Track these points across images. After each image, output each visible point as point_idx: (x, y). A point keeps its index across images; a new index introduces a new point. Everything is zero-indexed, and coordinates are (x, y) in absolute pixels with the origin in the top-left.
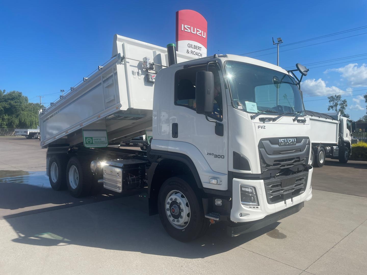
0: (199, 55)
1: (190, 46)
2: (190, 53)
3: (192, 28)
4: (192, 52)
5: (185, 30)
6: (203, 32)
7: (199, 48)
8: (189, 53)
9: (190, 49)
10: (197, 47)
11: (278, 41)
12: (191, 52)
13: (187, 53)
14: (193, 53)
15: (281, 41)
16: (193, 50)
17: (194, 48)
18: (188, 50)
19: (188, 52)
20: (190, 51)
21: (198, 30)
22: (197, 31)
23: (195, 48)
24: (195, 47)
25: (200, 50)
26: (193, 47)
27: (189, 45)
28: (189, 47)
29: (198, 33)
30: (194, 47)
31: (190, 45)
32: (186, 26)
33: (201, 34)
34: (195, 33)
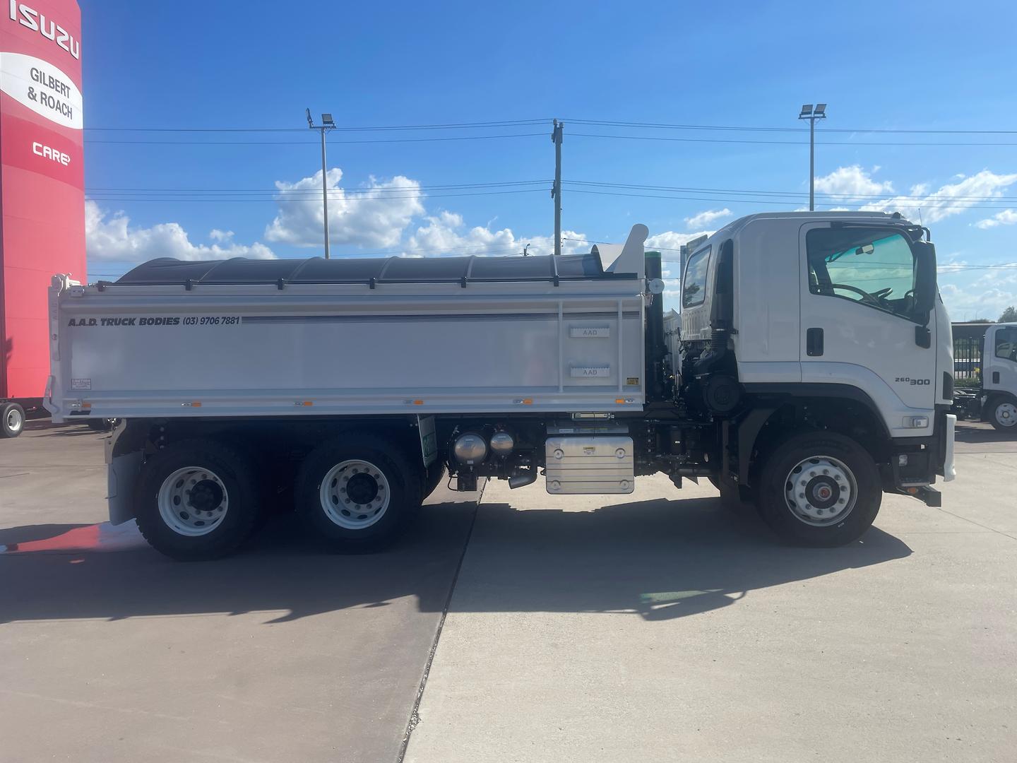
0: (65, 110)
1: (38, 77)
2: (38, 98)
3: (43, 18)
4: (44, 96)
5: (22, 21)
6: (72, 38)
7: (64, 88)
8: (34, 98)
9: (39, 88)
10: (58, 84)
11: (324, 123)
12: (42, 98)
13: (29, 97)
14: (47, 100)
15: (331, 122)
16: (50, 92)
17: (50, 87)
18: (31, 90)
19: (31, 96)
20: (37, 91)
21: (59, 28)
22: (58, 33)
23: (52, 85)
24: (53, 83)
25: (66, 95)
26: (47, 82)
27: (34, 72)
28: (34, 79)
29: (60, 39)
30: (50, 82)
31: (39, 75)
32: (23, 8)
33: (67, 43)
34: (52, 37)
